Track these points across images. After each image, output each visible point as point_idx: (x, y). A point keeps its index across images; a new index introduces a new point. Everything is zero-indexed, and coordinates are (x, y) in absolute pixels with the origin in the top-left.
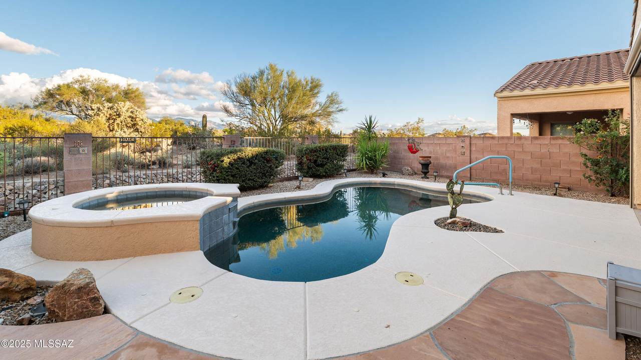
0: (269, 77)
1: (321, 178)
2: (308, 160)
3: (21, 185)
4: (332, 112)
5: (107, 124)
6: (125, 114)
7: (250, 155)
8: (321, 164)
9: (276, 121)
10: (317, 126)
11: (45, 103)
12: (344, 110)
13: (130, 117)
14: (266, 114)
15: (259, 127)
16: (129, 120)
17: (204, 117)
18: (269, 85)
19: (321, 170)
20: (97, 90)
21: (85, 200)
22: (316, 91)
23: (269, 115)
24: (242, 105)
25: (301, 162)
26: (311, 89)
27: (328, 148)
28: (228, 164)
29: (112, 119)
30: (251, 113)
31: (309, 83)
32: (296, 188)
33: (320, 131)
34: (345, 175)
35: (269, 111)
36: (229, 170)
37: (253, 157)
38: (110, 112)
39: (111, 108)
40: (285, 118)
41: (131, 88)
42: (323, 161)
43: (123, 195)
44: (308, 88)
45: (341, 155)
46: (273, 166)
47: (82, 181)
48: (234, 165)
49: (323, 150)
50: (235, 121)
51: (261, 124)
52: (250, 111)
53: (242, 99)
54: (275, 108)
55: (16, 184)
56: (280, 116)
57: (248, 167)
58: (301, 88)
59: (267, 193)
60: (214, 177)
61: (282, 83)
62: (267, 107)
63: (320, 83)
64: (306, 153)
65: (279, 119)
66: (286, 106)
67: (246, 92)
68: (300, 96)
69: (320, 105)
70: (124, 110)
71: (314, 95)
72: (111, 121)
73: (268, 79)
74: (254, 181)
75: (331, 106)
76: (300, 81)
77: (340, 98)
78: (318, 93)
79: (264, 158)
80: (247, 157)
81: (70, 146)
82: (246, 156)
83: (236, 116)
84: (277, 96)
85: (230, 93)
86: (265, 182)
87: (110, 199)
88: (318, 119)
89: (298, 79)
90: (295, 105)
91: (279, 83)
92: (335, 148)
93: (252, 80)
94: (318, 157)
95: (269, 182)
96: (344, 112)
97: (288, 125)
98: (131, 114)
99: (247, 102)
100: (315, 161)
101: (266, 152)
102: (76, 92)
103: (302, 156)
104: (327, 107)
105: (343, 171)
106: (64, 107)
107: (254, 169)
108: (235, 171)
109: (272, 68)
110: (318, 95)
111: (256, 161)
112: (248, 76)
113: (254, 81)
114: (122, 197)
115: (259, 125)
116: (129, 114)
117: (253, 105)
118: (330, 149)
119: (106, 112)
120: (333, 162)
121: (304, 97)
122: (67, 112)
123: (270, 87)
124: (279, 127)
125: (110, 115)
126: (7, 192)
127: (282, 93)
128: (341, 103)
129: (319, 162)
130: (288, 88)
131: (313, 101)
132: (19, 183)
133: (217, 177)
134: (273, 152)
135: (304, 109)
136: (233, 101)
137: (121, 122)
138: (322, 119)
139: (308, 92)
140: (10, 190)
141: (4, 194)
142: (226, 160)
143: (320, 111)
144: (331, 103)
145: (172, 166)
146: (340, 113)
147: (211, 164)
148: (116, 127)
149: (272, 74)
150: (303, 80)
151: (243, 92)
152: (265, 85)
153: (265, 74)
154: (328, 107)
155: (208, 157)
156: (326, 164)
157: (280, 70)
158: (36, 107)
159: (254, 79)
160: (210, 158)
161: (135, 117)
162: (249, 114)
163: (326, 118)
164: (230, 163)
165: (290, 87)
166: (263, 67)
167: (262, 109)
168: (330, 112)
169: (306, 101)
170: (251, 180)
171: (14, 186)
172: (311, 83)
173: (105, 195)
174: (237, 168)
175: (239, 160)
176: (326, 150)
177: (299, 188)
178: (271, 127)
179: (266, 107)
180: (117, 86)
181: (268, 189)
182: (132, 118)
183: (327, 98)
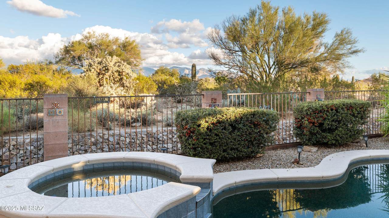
0: (262, 17)
1: (330, 147)
2: (310, 123)
3: (22, 140)
4: (342, 55)
5: (98, 79)
6: (113, 68)
7: (233, 118)
8: (329, 129)
9: (270, 69)
10: (322, 72)
11: (63, 59)
12: (360, 51)
13: (117, 71)
14: (259, 61)
15: (250, 76)
16: (116, 74)
17: (194, 66)
18: (260, 28)
19: (329, 136)
20: (100, 45)
21: (49, 172)
22: (320, 30)
23: (261, 62)
24: (231, 52)
25: (301, 125)
26: (314, 28)
27: (339, 107)
28: (205, 129)
29: (102, 74)
30: (241, 61)
31: (311, 20)
32: (293, 163)
33: (325, 79)
34: (365, 145)
35: (262, 56)
36: (208, 137)
37: (236, 121)
38: (100, 67)
39: (100, 63)
40: (281, 65)
41: (128, 40)
42: (331, 125)
43: (90, 165)
44: (310, 27)
45: (359, 116)
46: (262, 132)
47: (59, 144)
48: (213, 131)
49: (332, 110)
50: (223, 69)
51: (252, 73)
52: (240, 58)
53: (232, 45)
54: (268, 54)
55: (18, 140)
56: (274, 62)
57: (230, 133)
58: (300, 27)
59: (254, 168)
60: (190, 145)
61: (277, 23)
62: (260, 53)
63: (326, 18)
64: (307, 113)
65: (274, 67)
66: (282, 51)
67: (234, 37)
68: (299, 38)
69: (326, 47)
70: (112, 64)
71: (318, 35)
72: (101, 76)
73: (260, 20)
74: (239, 151)
75: (341, 46)
76: (299, 18)
77: (354, 36)
78: (322, 32)
79: (251, 122)
80: (229, 120)
81: (48, 108)
82: (227, 120)
83: (225, 64)
84: (271, 39)
85: (218, 38)
86: (252, 152)
87: (76, 170)
88: (322, 65)
89: (297, 16)
90: (293, 49)
91: (273, 24)
92: (350, 107)
93: (242, 23)
94: (325, 119)
95: (257, 153)
96: (359, 54)
97: (285, 73)
98: (118, 68)
99: (237, 49)
100: (321, 125)
101: (254, 114)
102: (84, 47)
103: (303, 118)
104: (335, 49)
105: (361, 138)
106: (76, 62)
107: (239, 135)
108: (214, 139)
109: (265, 7)
110: (323, 35)
111: (241, 126)
112: (237, 19)
113: (244, 24)
114: (89, 168)
115: (250, 74)
116: (116, 68)
117: (243, 51)
118: (342, 108)
119: (96, 67)
120: (347, 126)
121: (305, 38)
122: (79, 66)
123: (262, 30)
124: (273, 76)
125: (100, 70)
126: (12, 147)
127: (277, 35)
128: (355, 42)
129: (326, 126)
130: (284, 29)
131: (317, 42)
132: (20, 139)
133: (193, 145)
134: (263, 114)
135: (304, 52)
136: (222, 48)
137: (110, 77)
138: (328, 65)
139: (310, 32)
140: (14, 146)
141: (9, 149)
142: (204, 124)
143: (326, 55)
144: (340, 44)
145: (154, 123)
146: (353, 57)
147: (186, 128)
148: (105, 83)
149: (265, 14)
150: (302, 18)
151: (232, 38)
152: (257, 28)
153: (258, 14)
154: (337, 49)
155: (183, 120)
156: (336, 129)
157: (274, 9)
158: (57, 63)
159: (244, 21)
160: (184, 122)
161: (121, 71)
162: (239, 61)
163: (334, 62)
164: (208, 128)
165: (287, 27)
166: (254, 7)
167: (253, 55)
168: (339, 55)
169: (307, 43)
170: (234, 149)
171: (17, 142)
172: (314, 20)
173: (71, 165)
174: (216, 135)
175: (219, 125)
176: (336, 110)
177: (297, 162)
178: (264, 76)
179: (258, 53)
180: (117, 40)
181: (256, 162)
182: (119, 72)
183: (335, 37)
